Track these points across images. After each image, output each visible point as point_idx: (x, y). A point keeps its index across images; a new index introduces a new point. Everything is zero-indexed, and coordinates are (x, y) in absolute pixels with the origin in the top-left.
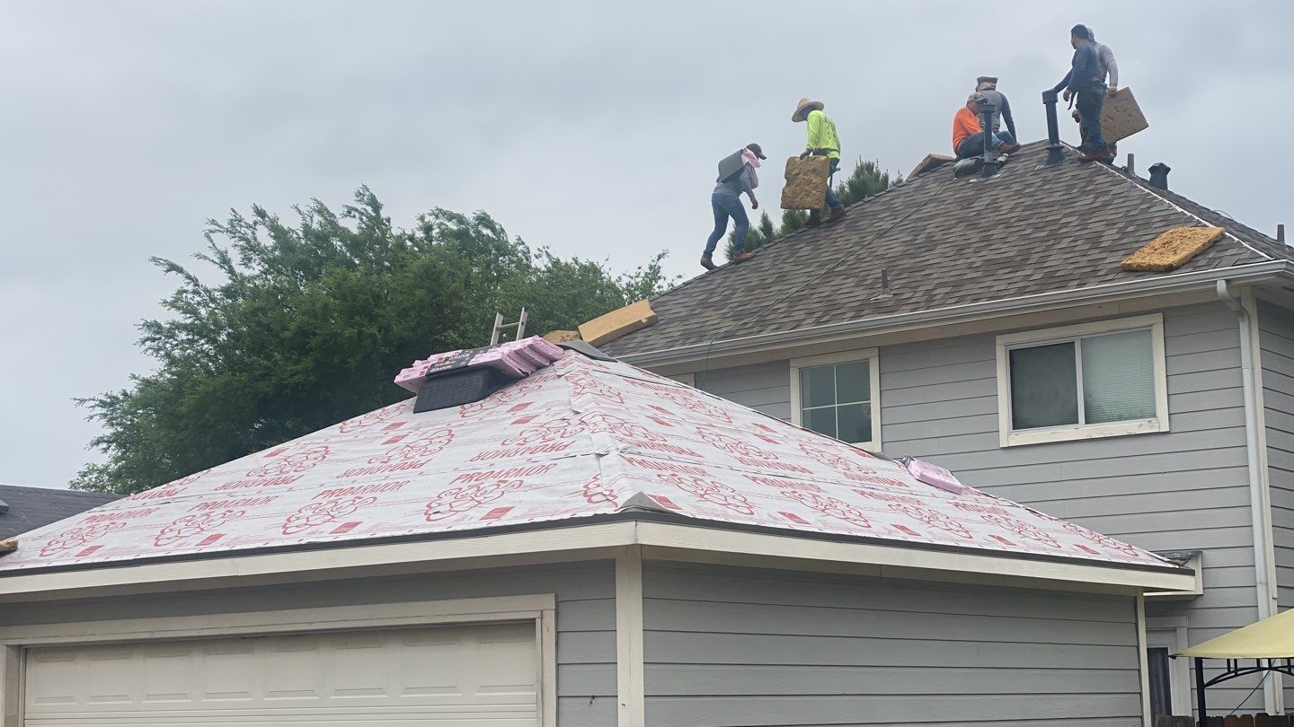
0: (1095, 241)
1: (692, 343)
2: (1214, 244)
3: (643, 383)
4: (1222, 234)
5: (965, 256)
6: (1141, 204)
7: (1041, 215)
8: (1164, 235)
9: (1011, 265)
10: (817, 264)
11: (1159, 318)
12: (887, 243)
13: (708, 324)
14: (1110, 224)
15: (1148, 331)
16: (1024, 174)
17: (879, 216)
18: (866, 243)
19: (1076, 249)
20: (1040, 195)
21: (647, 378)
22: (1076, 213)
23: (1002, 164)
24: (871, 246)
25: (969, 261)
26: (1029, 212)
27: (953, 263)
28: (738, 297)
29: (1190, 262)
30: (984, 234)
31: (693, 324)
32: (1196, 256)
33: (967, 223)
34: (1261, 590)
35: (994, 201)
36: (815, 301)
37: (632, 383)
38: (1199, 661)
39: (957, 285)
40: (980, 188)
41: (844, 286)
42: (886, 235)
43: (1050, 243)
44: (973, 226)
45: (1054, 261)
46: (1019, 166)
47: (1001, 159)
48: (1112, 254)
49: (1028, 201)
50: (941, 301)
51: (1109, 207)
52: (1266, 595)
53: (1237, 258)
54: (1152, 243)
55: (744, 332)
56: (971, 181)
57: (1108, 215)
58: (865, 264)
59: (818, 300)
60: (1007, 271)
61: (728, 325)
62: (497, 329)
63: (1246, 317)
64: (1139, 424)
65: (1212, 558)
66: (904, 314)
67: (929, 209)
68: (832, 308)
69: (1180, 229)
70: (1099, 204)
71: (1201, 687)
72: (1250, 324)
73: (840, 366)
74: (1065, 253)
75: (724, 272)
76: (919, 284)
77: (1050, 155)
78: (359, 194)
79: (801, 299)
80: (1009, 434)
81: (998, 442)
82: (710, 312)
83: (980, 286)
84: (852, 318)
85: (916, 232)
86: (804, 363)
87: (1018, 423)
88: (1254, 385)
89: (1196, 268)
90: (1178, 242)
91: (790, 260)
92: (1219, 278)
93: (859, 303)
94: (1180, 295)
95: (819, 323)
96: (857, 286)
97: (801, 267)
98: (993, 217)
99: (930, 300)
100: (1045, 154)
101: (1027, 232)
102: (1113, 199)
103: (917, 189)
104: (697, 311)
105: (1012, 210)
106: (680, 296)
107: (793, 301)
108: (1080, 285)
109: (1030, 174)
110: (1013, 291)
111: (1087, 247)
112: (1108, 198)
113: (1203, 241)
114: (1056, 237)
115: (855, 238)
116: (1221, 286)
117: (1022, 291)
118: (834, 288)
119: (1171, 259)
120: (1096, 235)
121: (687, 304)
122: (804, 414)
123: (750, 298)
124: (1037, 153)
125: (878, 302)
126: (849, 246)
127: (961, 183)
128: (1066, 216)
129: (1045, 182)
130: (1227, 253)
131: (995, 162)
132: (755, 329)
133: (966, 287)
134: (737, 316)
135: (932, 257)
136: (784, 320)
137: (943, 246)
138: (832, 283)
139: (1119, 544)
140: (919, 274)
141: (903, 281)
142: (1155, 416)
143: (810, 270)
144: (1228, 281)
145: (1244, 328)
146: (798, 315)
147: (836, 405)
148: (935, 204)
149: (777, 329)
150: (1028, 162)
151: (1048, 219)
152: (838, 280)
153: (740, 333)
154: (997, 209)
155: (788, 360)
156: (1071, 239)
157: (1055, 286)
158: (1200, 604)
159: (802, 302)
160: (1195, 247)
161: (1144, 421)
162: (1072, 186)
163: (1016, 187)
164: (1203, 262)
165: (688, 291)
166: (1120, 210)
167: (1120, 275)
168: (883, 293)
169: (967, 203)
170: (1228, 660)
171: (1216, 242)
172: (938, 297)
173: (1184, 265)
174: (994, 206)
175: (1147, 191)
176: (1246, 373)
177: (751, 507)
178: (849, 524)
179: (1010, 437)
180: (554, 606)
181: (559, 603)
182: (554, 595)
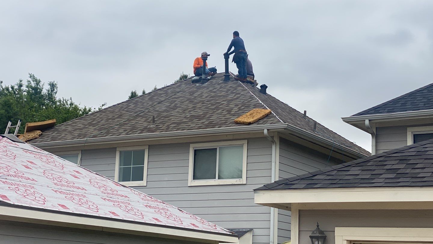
0: (229, 111)
1: (81, 139)
2: (267, 116)
3: (31, 152)
4: (271, 113)
5: (186, 113)
6: (249, 99)
7: (215, 100)
8: (251, 111)
9: (199, 118)
10: (134, 112)
11: (246, 141)
12: (160, 106)
13: (89, 131)
14: (236, 105)
15: (242, 146)
16: (215, 84)
17: (162, 96)
18: (153, 105)
19: (223, 114)
20: (218, 92)
21: (36, 150)
22: (227, 100)
23: (209, 80)
24: (155, 107)
25: (186, 115)
26: (212, 99)
27: (180, 115)
28: (103, 122)
29: (257, 121)
30: (194, 105)
31: (84, 131)
32: (260, 120)
33: (190, 101)
35: (202, 93)
36: (129, 126)
37: (26, 152)
39: (179, 124)
40: (199, 88)
41: (141, 121)
42: (162, 103)
43: (215, 111)
44: (191, 102)
45: (214, 118)
46: (214, 81)
47: (209, 78)
48: (234, 116)
49: (213, 94)
50: (171, 129)
51: (238, 99)
53: (272, 121)
54: (247, 113)
55: (100, 136)
56: (197, 85)
57: (237, 102)
58: (150, 113)
59: (130, 126)
60: (198, 120)
61: (96, 133)
62: (8, 128)
63: (274, 143)
64: (236, 180)
65: (257, 232)
66: (157, 133)
67: (179, 95)
68: (133, 129)
69: (257, 109)
70: (235, 98)
72: (276, 146)
73: (134, 151)
74: (218, 115)
75: (101, 112)
76: (166, 122)
77: (225, 78)
79: (124, 124)
81: (187, 184)
82: (91, 127)
83: (187, 125)
84: (139, 133)
85: (171, 103)
86: (122, 149)
87: (195, 178)
88: (275, 169)
89: (258, 124)
90: (255, 114)
91: (126, 110)
92: (265, 128)
93: (144, 128)
94: (253, 133)
95: (127, 134)
96: (144, 121)
97: (128, 112)
98: (199, 99)
99: (167, 129)
100: (224, 77)
101: (208, 106)
102: (240, 96)
103: (177, 87)
104: (86, 127)
105: (206, 97)
106: (83, 120)
107: (121, 125)
108: (219, 127)
109: (217, 84)
110: (196, 128)
111: (226, 113)
112: (239, 96)
113: (263, 114)
114: (217, 108)
115: (150, 103)
116: (266, 131)
117: (199, 128)
118: (136, 122)
119: (251, 120)
120: (231, 109)
121: (84, 124)
122: (120, 169)
123: (107, 123)
124: (222, 77)
125: (150, 128)
126: (147, 106)
127: (193, 86)
128: (224, 101)
129: (221, 88)
130: (270, 119)
131: (206, 79)
132: (104, 135)
133: (181, 125)
134: (100, 130)
135: (174, 113)
136: (115, 132)
137: (179, 109)
138: (137, 120)
139: (211, 224)
140: (167, 118)
141: (161, 121)
142: (242, 178)
143: (131, 114)
144: (268, 130)
145: (274, 147)
146: (121, 131)
147: (132, 166)
148: (181, 93)
149: (112, 135)
150: (218, 80)
151: (217, 102)
152: (139, 119)
153: (99, 136)
154: (201, 97)
155: (116, 148)
156: (222, 110)
157: (211, 127)
159: (124, 126)
160: (260, 116)
161: (238, 179)
162: (229, 90)
163: (211, 89)
164: (261, 122)
165: (86, 118)
166: (241, 101)
167: (233, 125)
168: (153, 125)
169: (192, 93)
171: (268, 115)
172: (171, 128)
173: (255, 122)
174: (201, 96)
175: (252, 94)
176: (273, 164)
177: (45, 201)
178: (88, 210)
179: (192, 182)
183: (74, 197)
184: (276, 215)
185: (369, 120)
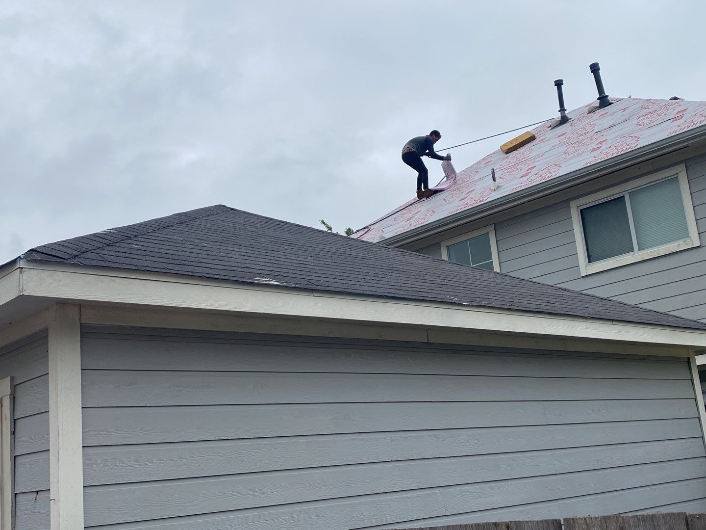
11: (682, 167)
80: (586, 266)
81: (580, 273)
87: (590, 259)
142: (689, 236)
155: (440, 242)
161: (681, 242)
179: (587, 268)
180: (9, 391)
181: (14, 388)
182: (8, 379)
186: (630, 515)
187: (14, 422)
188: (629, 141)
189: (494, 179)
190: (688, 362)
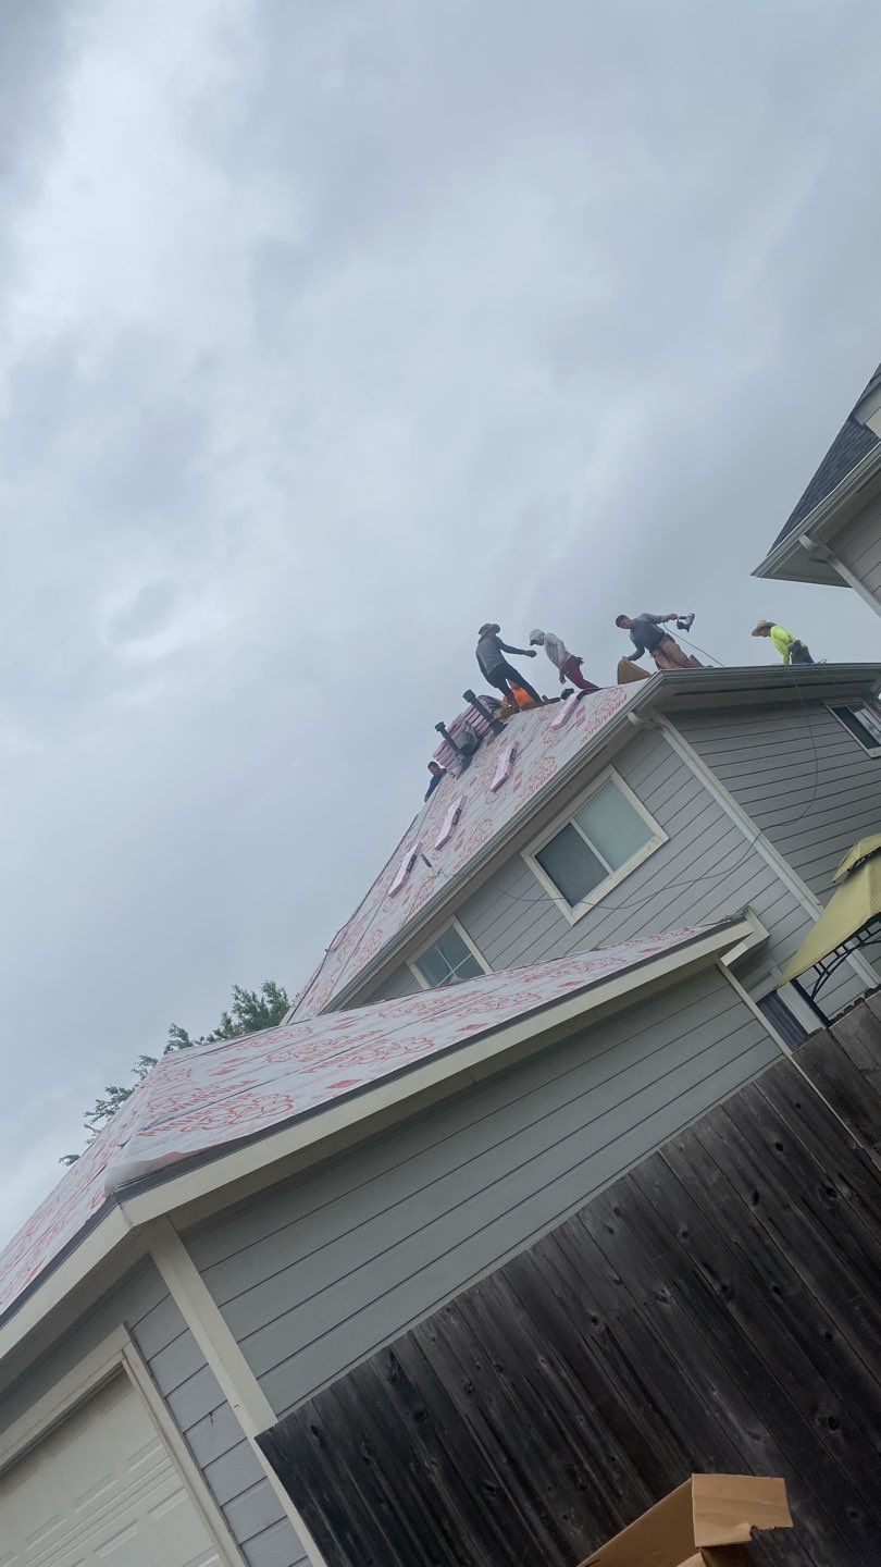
11: (611, 769)
15: (610, 782)
34: (805, 904)
38: (794, 982)
52: (810, 906)
63: (663, 728)
64: (647, 847)
65: (758, 905)
71: (809, 1000)
72: (670, 732)
78: (171, 1031)
80: (571, 913)
81: (568, 923)
86: (415, 957)
87: (572, 903)
88: (701, 770)
92: (627, 714)
116: (632, 718)
139: (674, 932)
142: (653, 834)
144: (634, 711)
145: (667, 736)
155: (405, 962)
158: (772, 943)
161: (650, 843)
170: (814, 966)
176: (690, 764)
177: (291, 1101)
178: (410, 1055)
179: (573, 915)
180: (128, 1338)
181: (131, 1332)
182: (122, 1326)
183: (361, 1054)
184: (771, 847)
185: (807, 534)
186: (693, 1123)
187: (147, 1364)
188: (546, 765)
189: (429, 865)
190: (717, 968)
